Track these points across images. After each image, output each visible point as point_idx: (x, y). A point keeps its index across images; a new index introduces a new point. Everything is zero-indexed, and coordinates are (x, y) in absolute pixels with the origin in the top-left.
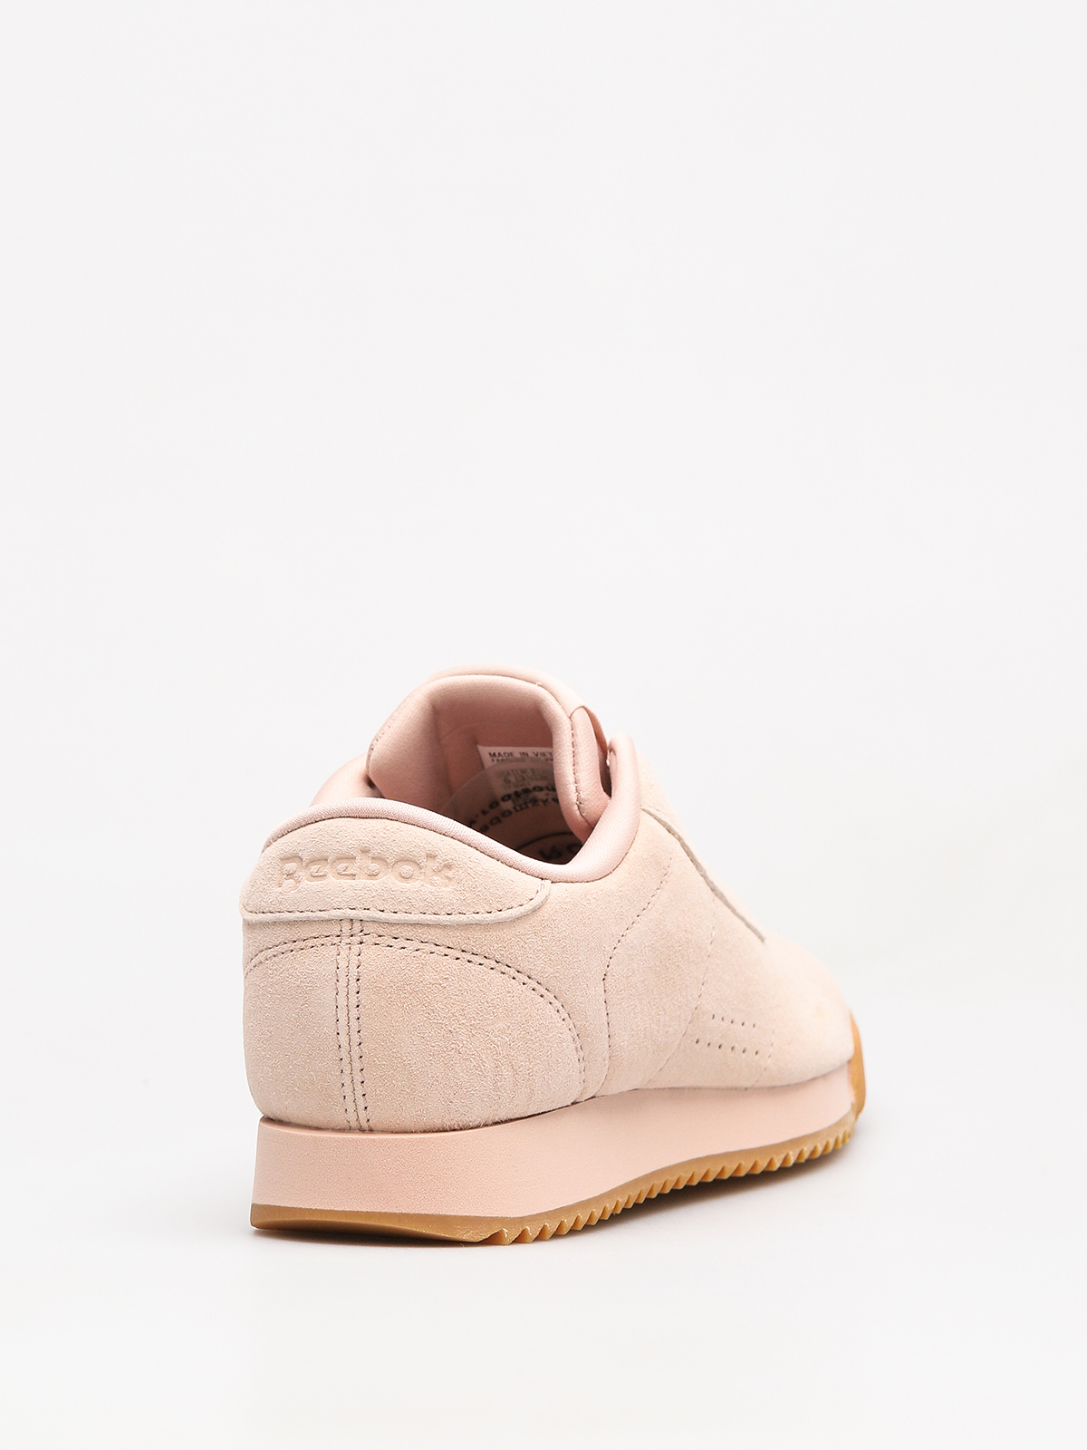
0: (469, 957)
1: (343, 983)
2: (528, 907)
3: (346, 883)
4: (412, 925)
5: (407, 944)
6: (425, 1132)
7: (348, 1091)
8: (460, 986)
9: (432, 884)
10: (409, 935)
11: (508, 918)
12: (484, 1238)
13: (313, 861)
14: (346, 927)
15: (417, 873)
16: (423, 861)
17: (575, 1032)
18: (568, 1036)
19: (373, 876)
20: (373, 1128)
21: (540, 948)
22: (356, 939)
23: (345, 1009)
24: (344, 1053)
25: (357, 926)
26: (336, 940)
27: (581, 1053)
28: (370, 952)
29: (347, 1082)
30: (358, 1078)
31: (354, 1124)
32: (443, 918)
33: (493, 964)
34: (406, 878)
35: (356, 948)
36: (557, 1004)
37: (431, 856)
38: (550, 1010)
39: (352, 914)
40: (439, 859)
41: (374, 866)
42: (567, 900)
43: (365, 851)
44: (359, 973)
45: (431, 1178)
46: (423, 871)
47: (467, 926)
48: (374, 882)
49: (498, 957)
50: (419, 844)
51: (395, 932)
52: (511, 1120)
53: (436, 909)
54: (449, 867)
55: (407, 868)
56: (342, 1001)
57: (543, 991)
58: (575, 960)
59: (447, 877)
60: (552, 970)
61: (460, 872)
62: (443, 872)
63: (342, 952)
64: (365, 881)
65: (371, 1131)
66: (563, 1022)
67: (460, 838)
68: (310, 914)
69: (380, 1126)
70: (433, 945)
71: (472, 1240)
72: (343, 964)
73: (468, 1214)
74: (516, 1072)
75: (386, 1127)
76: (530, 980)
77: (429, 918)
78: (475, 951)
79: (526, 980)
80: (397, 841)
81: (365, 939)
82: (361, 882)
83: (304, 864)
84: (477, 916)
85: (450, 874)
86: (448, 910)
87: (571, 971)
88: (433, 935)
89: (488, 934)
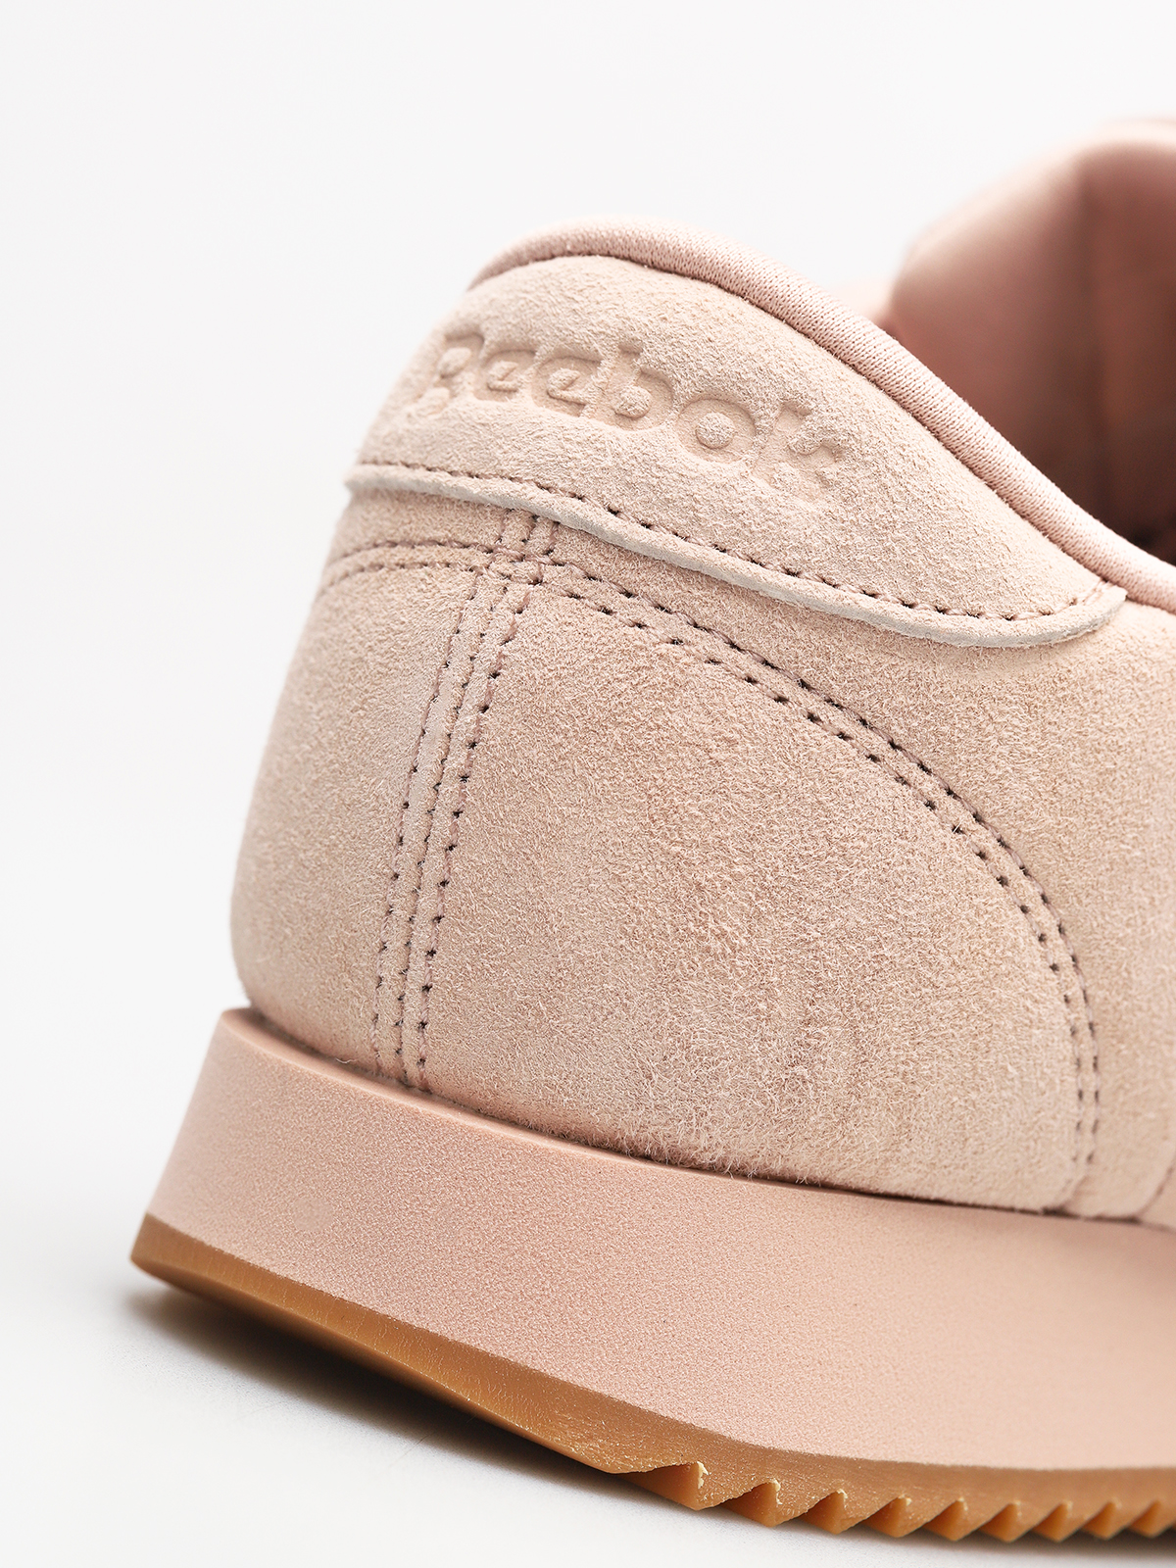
0: (812, 702)
1: (455, 675)
2: (1028, 627)
3: (559, 418)
4: (680, 570)
5: (652, 617)
6: (564, 1136)
7: (390, 967)
8: (764, 773)
9: (771, 481)
10: (667, 595)
11: (960, 638)
12: (632, 1468)
13: (504, 351)
14: (515, 530)
15: (741, 441)
16: (768, 416)
17: (1082, 1015)
18: (1059, 1017)
19: (627, 417)
20: (433, 1084)
21: (1032, 749)
22: (527, 568)
23: (440, 742)
24: (406, 859)
25: (541, 535)
26: (479, 559)
27: (1091, 1081)
28: (550, 614)
29: (396, 944)
30: (423, 937)
31: (387, 1060)
32: (771, 578)
33: (880, 746)
34: (709, 446)
35: (518, 591)
36: (1044, 917)
37: (794, 409)
38: (1018, 929)
39: (538, 498)
40: (812, 423)
41: (638, 394)
42: (1155, 654)
43: (629, 351)
44: (501, 656)
45: (534, 1262)
46: (759, 439)
47: (834, 621)
48: (621, 433)
49: (900, 734)
50: (773, 367)
51: (630, 576)
52: (825, 1186)
53: (758, 548)
54: (835, 451)
55: (718, 421)
56: (439, 724)
57: (1011, 869)
58: (1130, 819)
59: (821, 478)
60: (1050, 821)
61: (860, 474)
62: (813, 461)
63: (481, 594)
64: (601, 425)
65: (426, 1092)
66: (1051, 974)
67: (894, 389)
68: (443, 478)
69: (447, 1085)
70: (720, 642)
71: (596, 1463)
72: (471, 624)
73: (606, 1392)
74: (862, 1058)
75: (464, 1091)
76: (978, 826)
77: (733, 565)
78: (837, 692)
79: (965, 820)
80: (718, 344)
81: (550, 573)
82: (593, 425)
83: (483, 354)
84: (867, 603)
85: (831, 470)
86: (792, 558)
87: (1109, 845)
88: (735, 615)
89: (887, 661)
